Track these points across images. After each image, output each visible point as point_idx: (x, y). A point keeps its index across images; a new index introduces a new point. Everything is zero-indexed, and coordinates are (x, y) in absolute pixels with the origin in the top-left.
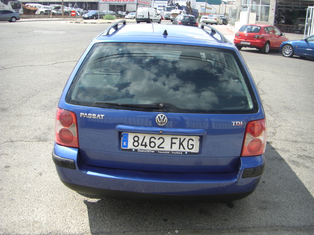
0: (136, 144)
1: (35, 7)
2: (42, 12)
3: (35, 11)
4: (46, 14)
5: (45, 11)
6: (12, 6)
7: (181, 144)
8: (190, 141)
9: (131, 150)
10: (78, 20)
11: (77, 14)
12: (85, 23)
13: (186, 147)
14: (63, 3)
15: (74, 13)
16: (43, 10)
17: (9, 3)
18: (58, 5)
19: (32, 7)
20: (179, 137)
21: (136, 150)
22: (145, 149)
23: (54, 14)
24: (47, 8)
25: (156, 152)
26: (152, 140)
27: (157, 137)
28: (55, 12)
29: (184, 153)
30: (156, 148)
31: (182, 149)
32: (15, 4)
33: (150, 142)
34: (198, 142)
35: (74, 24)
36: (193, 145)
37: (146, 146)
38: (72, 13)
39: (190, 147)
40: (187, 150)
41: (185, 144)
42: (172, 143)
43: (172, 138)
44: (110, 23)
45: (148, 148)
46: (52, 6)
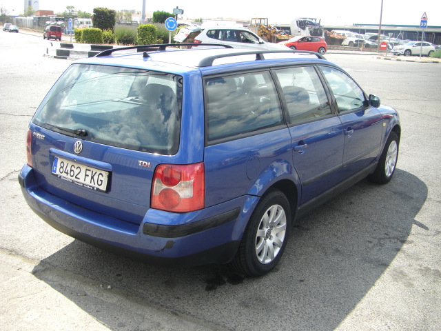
0: (61, 170)
1: (344, 35)
2: (351, 42)
3: (342, 40)
4: (356, 45)
5: (356, 41)
6: (311, 32)
7: (92, 178)
8: (100, 176)
9: (57, 175)
10: (390, 55)
11: (388, 47)
12: (398, 60)
13: (96, 181)
14: (379, 32)
15: (385, 46)
16: (354, 40)
17: (307, 28)
18: (376, 34)
19: (338, 34)
20: (92, 169)
21: (60, 177)
22: (67, 177)
23: (367, 46)
24: (359, 37)
25: (73, 181)
26: (73, 168)
27: (76, 166)
28: (370, 43)
29: (93, 188)
30: (74, 178)
31: (92, 184)
32: (315, 30)
33: (71, 170)
34: (107, 179)
35: (382, 61)
36: (101, 181)
37: (67, 173)
38: (382, 46)
39: (100, 183)
40: (96, 186)
41: (96, 177)
42: (86, 175)
43: (87, 170)
44: (437, 62)
45: (69, 176)
46: (368, 35)
